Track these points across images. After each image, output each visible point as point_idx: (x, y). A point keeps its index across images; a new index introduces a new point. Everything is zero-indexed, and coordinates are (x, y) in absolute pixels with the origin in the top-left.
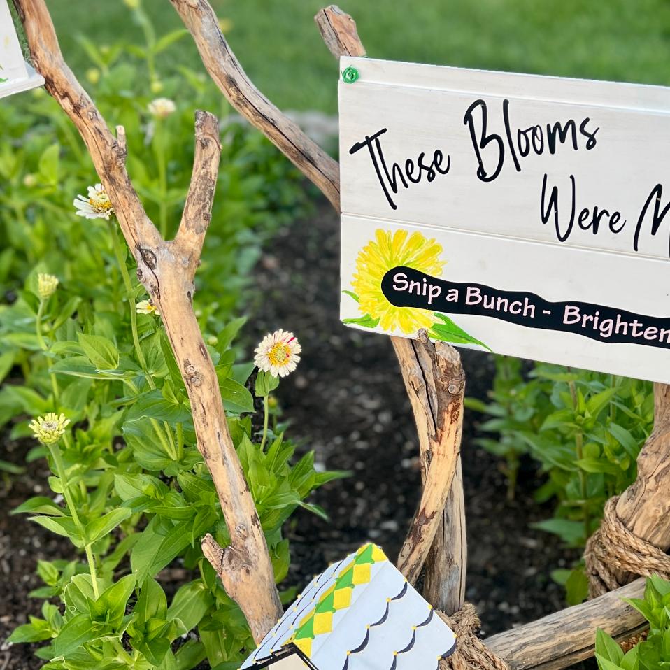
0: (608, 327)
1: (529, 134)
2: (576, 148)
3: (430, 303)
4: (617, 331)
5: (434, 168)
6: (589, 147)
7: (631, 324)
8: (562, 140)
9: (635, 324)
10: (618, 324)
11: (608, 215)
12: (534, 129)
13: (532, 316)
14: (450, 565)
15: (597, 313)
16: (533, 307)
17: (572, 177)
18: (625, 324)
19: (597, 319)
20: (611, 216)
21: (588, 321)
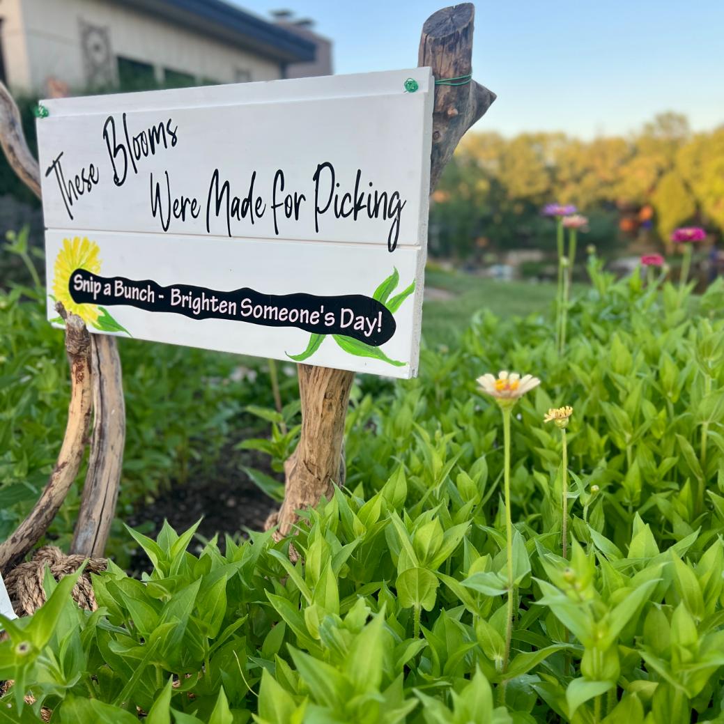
0: (198, 305)
1: (139, 139)
2: (166, 147)
3: (95, 298)
4: (203, 309)
5: (91, 181)
6: (174, 144)
7: (211, 301)
8: (158, 142)
9: (214, 300)
10: (204, 302)
11: (190, 203)
12: (141, 135)
13: (153, 301)
14: (88, 519)
15: (190, 293)
16: (153, 293)
17: (166, 173)
18: (207, 300)
19: (190, 298)
20: (191, 202)
21: (186, 300)
